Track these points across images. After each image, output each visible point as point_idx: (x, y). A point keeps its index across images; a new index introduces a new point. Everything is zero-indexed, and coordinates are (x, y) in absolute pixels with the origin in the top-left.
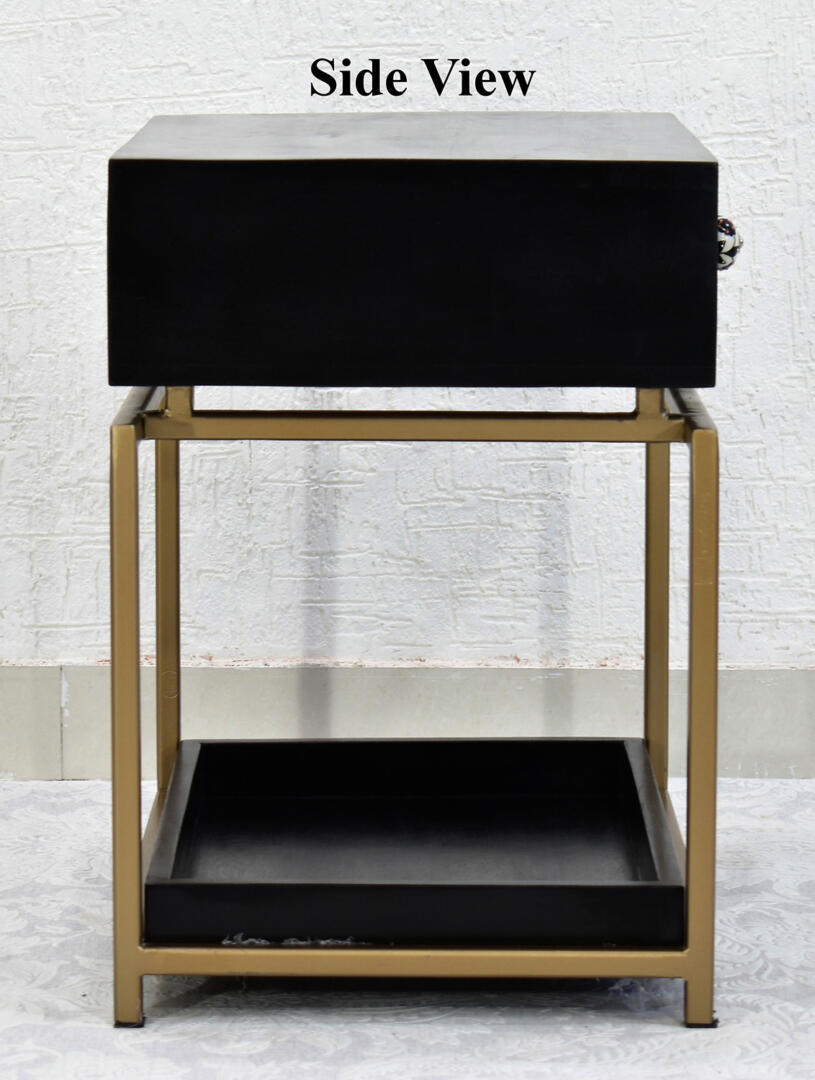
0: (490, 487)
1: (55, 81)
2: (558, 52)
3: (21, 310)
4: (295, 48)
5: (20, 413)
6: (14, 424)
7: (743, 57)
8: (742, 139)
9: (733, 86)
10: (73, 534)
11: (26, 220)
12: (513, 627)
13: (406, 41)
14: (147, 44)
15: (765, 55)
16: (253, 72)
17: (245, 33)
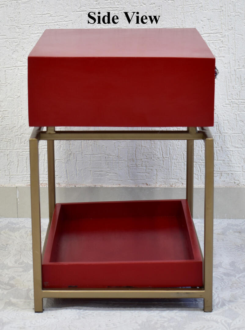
1: (12, 19)
3: (3, 85)
4: (81, 9)
5: (4, 115)
6: (2, 118)
7: (213, 11)
8: (212, 35)
9: (210, 19)
10: (20, 149)
11: (4, 59)
12: (145, 175)
13: (114, 7)
14: (38, 8)
15: (220, 10)
16: (69, 16)
17: (67, 4)
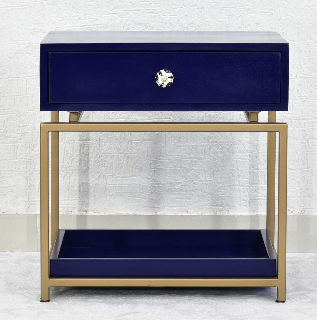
0: (178, 155)
1: (35, 21)
2: (200, 12)
3: (24, 97)
4: (114, 11)
5: (23, 131)
6: (21, 134)
7: (261, 14)
9: (258, 24)
11: (25, 67)
12: (186, 201)
13: (151, 8)
14: (65, 10)
15: (269, 13)
16: (100, 18)
17: (98, 6)
